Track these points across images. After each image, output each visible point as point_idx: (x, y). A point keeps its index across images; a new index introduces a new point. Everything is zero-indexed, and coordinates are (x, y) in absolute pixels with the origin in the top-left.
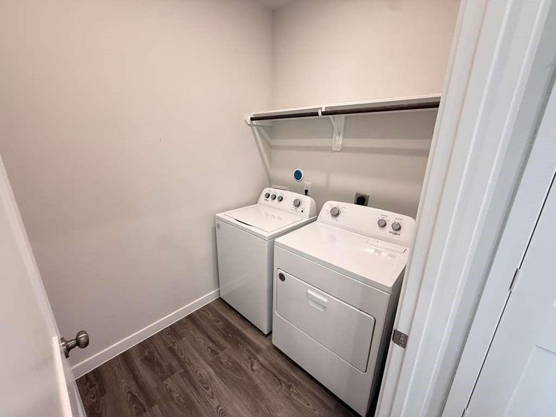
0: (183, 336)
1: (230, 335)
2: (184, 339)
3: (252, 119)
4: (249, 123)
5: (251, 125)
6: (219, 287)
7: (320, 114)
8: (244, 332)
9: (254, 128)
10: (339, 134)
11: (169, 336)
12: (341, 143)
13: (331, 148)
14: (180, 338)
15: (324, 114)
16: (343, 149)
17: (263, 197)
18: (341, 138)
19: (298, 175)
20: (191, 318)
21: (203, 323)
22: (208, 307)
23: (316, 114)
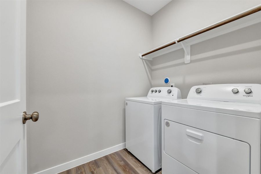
0: (100, 167)
1: (127, 170)
2: (101, 168)
3: (143, 56)
4: (141, 58)
5: (142, 59)
6: (125, 141)
7: (176, 42)
8: (136, 169)
9: (144, 60)
10: (188, 54)
11: (93, 165)
12: (190, 59)
13: (184, 62)
14: (98, 167)
15: (178, 42)
16: (192, 62)
17: (150, 92)
18: (189, 56)
19: (167, 81)
20: (106, 157)
21: (113, 161)
22: (116, 153)
23: (175, 43)
